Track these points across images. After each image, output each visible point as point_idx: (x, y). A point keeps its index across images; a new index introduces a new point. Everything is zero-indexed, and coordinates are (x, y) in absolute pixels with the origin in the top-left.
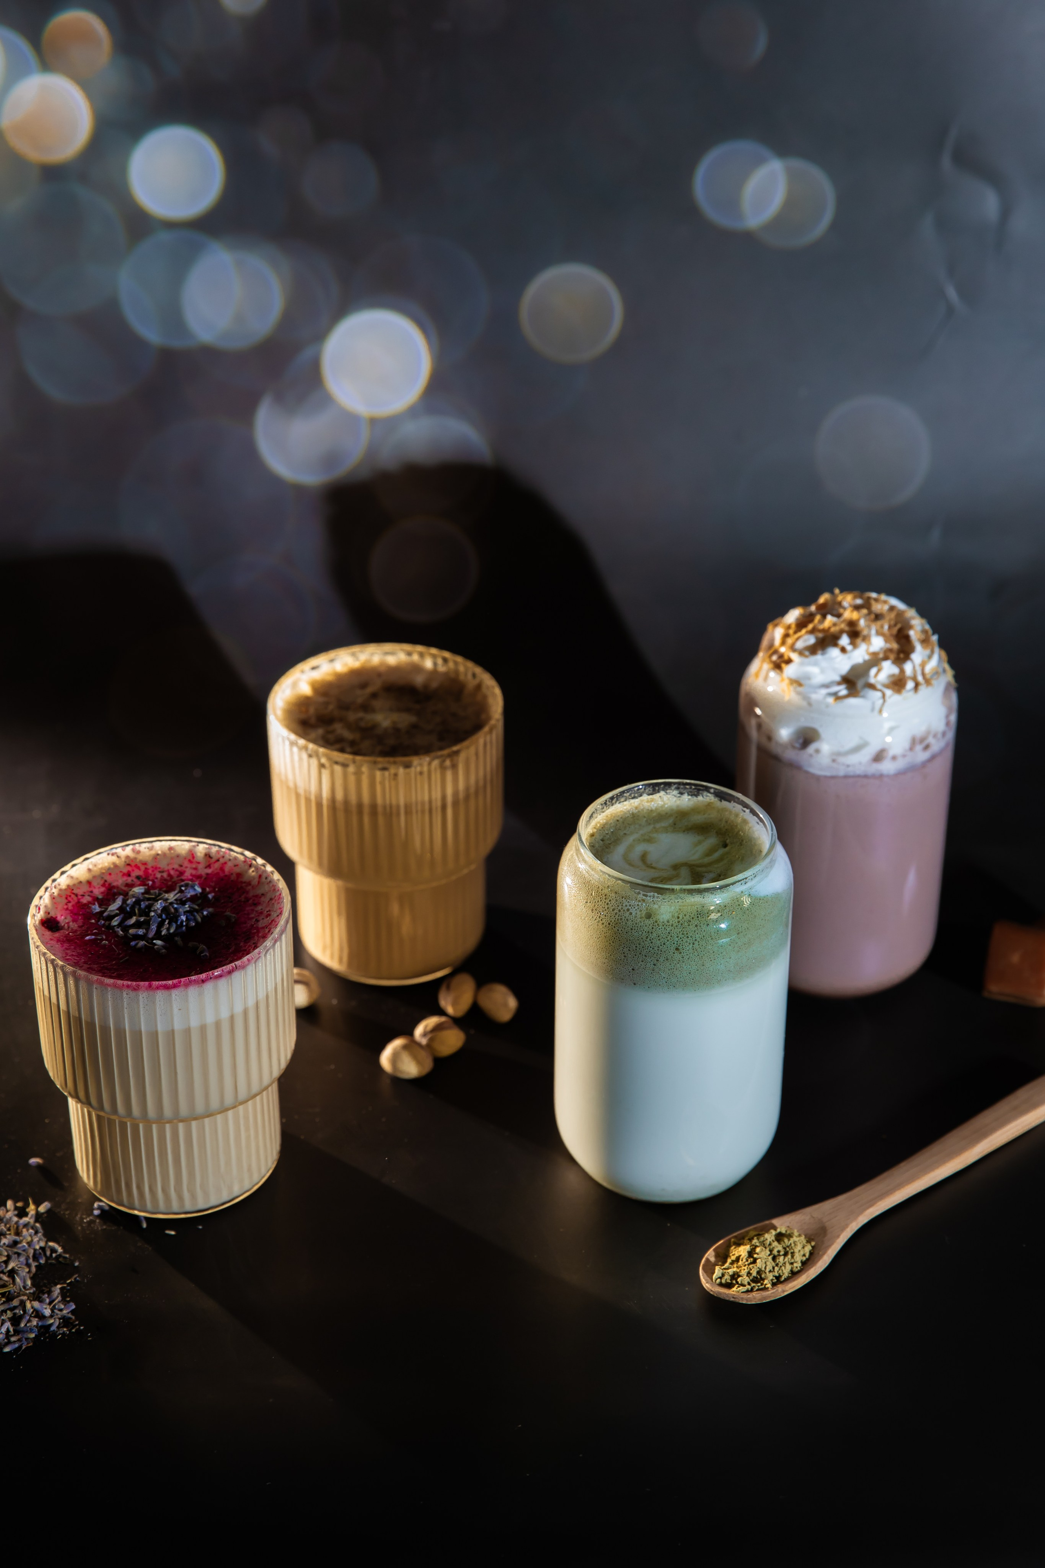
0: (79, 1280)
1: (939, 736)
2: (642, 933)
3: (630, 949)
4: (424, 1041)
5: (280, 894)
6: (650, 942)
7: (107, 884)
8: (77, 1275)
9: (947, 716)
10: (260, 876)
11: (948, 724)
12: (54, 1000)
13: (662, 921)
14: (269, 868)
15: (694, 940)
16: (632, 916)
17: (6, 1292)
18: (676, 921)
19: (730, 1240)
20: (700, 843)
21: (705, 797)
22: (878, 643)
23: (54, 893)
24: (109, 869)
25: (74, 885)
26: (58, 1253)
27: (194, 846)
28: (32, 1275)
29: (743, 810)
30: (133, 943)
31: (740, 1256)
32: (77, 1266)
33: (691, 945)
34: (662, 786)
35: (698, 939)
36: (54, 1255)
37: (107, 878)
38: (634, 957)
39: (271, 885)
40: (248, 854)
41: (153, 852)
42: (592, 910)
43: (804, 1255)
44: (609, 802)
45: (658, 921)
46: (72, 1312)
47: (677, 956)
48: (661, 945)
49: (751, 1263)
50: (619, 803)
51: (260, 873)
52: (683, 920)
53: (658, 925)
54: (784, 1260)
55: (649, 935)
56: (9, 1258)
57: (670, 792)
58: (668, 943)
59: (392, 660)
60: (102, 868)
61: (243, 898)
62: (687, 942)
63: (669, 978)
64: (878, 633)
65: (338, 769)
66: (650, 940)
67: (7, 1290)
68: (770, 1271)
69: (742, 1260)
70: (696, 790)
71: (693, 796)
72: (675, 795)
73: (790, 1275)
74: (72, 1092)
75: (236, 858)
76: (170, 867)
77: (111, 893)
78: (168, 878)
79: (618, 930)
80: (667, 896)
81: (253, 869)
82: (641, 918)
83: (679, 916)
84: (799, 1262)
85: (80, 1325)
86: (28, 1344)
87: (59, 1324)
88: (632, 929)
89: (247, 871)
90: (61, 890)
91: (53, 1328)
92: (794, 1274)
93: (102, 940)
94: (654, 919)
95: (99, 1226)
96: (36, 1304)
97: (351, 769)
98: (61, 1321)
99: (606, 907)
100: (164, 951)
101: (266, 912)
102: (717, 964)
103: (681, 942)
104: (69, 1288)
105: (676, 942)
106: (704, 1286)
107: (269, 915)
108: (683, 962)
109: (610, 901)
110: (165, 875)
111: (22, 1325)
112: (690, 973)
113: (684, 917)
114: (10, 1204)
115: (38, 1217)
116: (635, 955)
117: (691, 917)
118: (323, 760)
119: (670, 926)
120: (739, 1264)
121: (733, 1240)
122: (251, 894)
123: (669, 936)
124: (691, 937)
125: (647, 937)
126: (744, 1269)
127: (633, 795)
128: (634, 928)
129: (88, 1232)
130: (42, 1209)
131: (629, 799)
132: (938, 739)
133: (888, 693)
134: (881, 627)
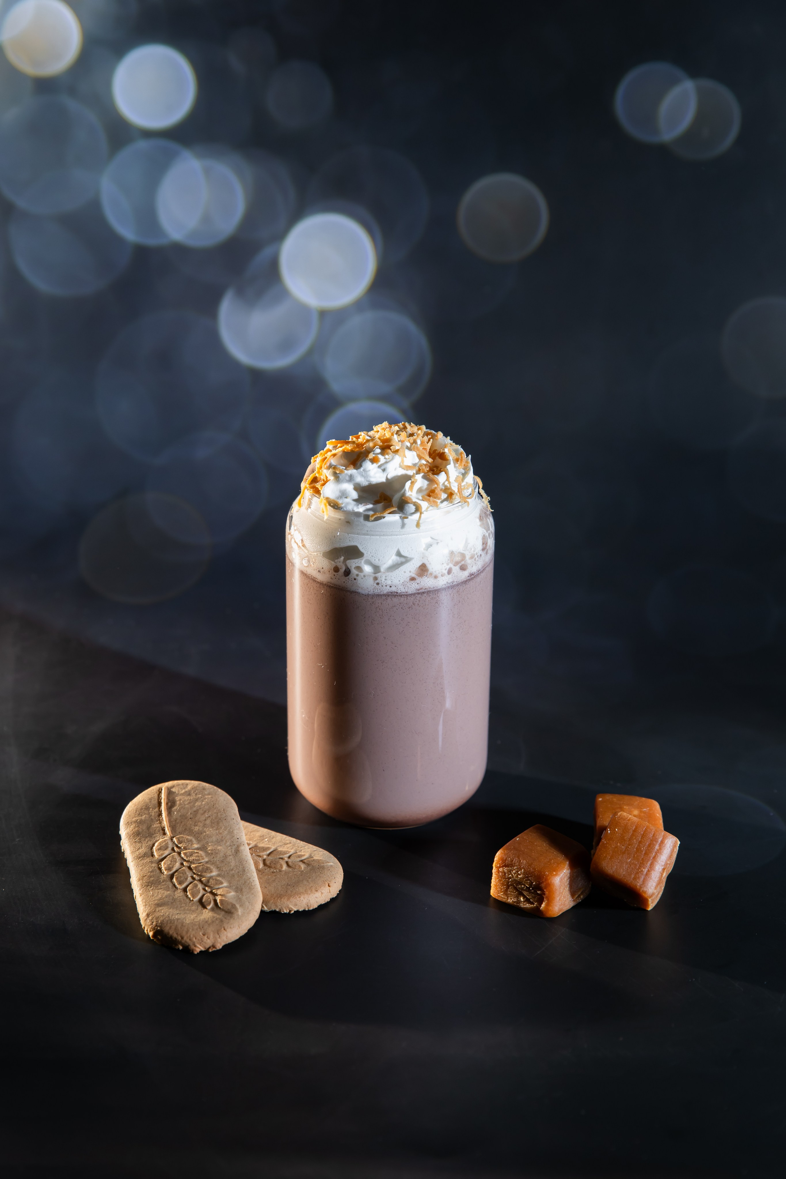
1: (477, 556)
22: (410, 458)
64: (412, 448)
132: (475, 560)
133: (424, 505)
134: (415, 442)
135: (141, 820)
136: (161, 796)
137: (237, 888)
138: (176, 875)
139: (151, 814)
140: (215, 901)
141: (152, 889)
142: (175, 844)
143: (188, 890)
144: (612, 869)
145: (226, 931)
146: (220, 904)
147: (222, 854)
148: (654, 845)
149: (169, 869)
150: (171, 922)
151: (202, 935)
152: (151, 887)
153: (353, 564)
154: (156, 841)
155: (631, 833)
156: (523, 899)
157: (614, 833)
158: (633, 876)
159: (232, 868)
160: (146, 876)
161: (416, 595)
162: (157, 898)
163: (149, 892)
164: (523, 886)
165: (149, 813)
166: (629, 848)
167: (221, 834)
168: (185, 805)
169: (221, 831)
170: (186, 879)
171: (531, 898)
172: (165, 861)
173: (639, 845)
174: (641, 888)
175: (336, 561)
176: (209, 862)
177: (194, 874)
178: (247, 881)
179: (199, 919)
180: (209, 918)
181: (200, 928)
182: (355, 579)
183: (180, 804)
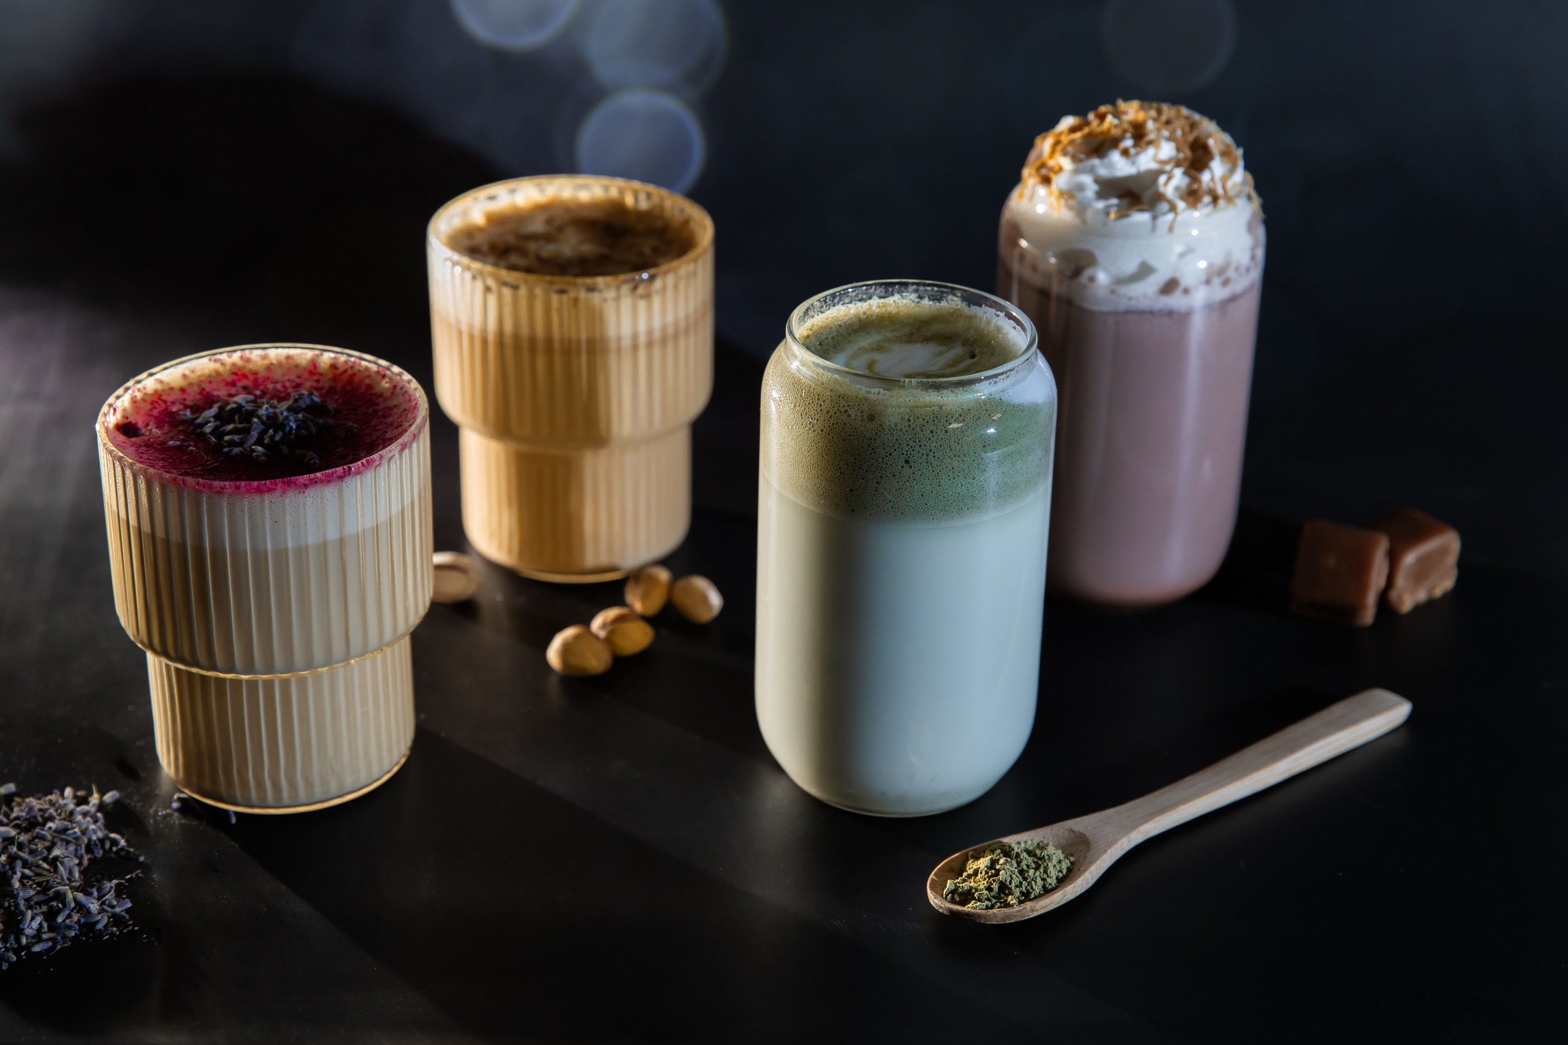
0: (143, 876)
1: (1243, 270)
2: (863, 440)
3: (848, 462)
4: (602, 634)
5: (416, 404)
6: (872, 452)
7: (204, 393)
8: (140, 871)
9: (1253, 249)
10: (395, 387)
11: (1253, 258)
12: (123, 515)
13: (888, 423)
14: (407, 376)
15: (928, 450)
16: (851, 419)
17: (43, 882)
18: (906, 425)
19: (967, 854)
20: (941, 353)
21: (949, 302)
22: (1167, 150)
23: (136, 396)
24: (210, 376)
25: (164, 391)
26: (120, 847)
27: (317, 356)
28: (82, 868)
29: (996, 315)
30: (226, 450)
31: (979, 868)
32: (142, 862)
33: (925, 457)
34: (897, 287)
35: (933, 449)
36: (114, 849)
37: (208, 388)
38: (852, 473)
39: (406, 395)
40: (383, 363)
41: (267, 362)
42: (801, 415)
43: (1060, 871)
44: (830, 300)
45: (884, 425)
46: (127, 911)
47: (907, 472)
48: (887, 456)
49: (992, 876)
50: (843, 304)
51: (394, 383)
52: (915, 424)
53: (883, 429)
54: (1034, 874)
55: (871, 443)
56: (53, 844)
57: (907, 296)
58: (895, 453)
59: (584, 196)
60: (200, 376)
61: (371, 410)
62: (919, 452)
63: (896, 501)
64: (1170, 139)
65: (507, 292)
66: (873, 449)
67: (44, 879)
68: (1017, 886)
69: (981, 873)
70: (939, 293)
71: (936, 301)
72: (913, 299)
73: (1042, 892)
74: (146, 640)
75: (367, 369)
76: (286, 378)
77: (207, 399)
78: (282, 389)
79: (833, 438)
80: (895, 392)
81: (387, 380)
82: (862, 421)
83: (910, 418)
84: (1054, 878)
85: (134, 925)
86: (63, 943)
87: (108, 923)
88: (850, 436)
89: (379, 383)
90: (145, 394)
91: (100, 926)
92: (1047, 891)
93: (189, 446)
94: (879, 423)
95: (177, 819)
96: (80, 896)
97: (523, 292)
98: (111, 920)
99: (819, 409)
100: (263, 458)
101: (396, 423)
102: (958, 485)
103: (912, 452)
104: (127, 884)
105: (905, 453)
106: (932, 903)
107: (401, 426)
108: (915, 480)
109: (824, 401)
110: (279, 386)
111: (60, 920)
112: (922, 495)
113: (917, 420)
114: (68, 791)
115: (101, 807)
116: (854, 471)
117: (926, 421)
118: (490, 282)
119: (898, 432)
120: (977, 878)
121: (971, 853)
122: (382, 406)
123: (897, 444)
124: (925, 446)
125: (869, 446)
126: (984, 884)
127: (860, 296)
128: (853, 434)
129: (161, 826)
130: (109, 797)
131: (856, 301)
132: (1240, 275)
133: (1181, 205)
134: (1173, 133)
153: (1085, 273)
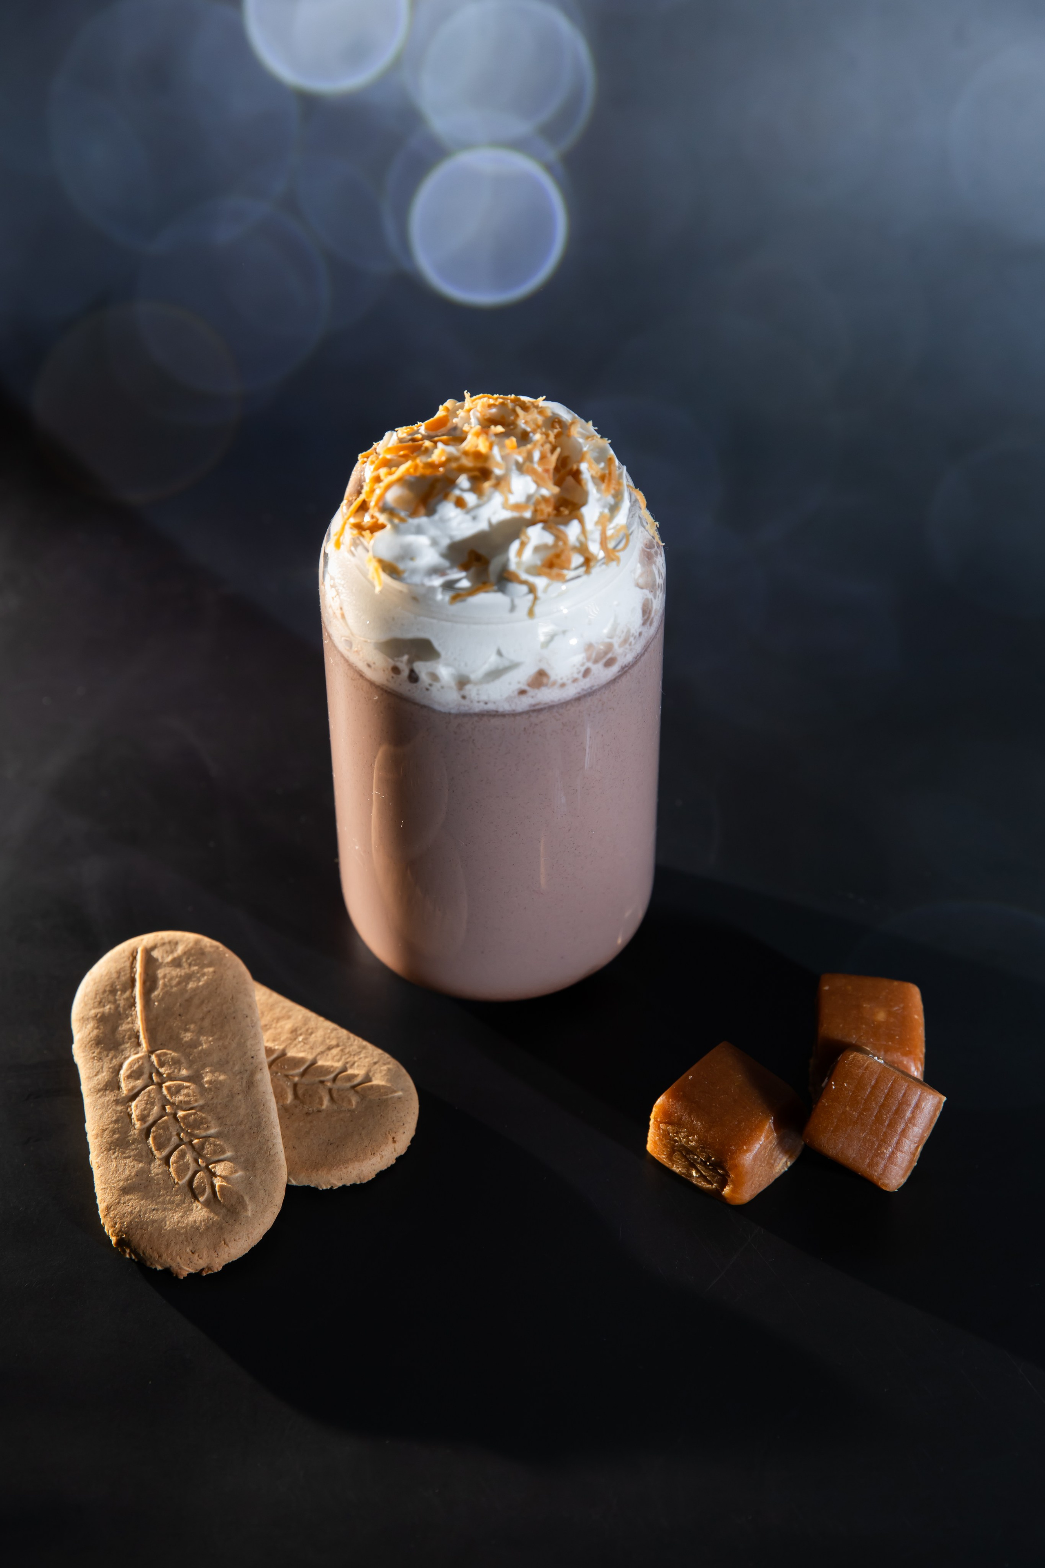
22: (522, 488)
132: (630, 644)
133: (540, 581)
134: (529, 457)
135: (103, 1015)
136: (135, 967)
137: (247, 1160)
138: (154, 1132)
139: (118, 1002)
140: (213, 1186)
141: (116, 1158)
142: (154, 1066)
143: (171, 1164)
144: (835, 1148)
145: (227, 1245)
146: (220, 1195)
147: (225, 1091)
148: (905, 1111)
149: (143, 1118)
150: (143, 1225)
151: (191, 1253)
152: (114, 1153)
153: (422, 668)
154: (126, 1058)
155: (869, 1091)
156: (696, 1173)
157: (842, 1089)
158: (868, 1161)
159: (240, 1118)
160: (107, 1129)
161: (531, 713)
162: (122, 1177)
163: (112, 1161)
164: (696, 1157)
165: (115, 1000)
166: (863, 1115)
167: (225, 1048)
168: (171, 987)
169: (226, 1043)
170: (169, 1140)
171: (708, 1176)
172: (138, 1102)
173: (879, 1111)
174: (880, 1179)
175: (396, 659)
176: (205, 1107)
177: (183, 1130)
178: (264, 1146)
179: (186, 1222)
180: (201, 1222)
181: (187, 1241)
182: (427, 689)
183: (165, 985)
